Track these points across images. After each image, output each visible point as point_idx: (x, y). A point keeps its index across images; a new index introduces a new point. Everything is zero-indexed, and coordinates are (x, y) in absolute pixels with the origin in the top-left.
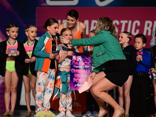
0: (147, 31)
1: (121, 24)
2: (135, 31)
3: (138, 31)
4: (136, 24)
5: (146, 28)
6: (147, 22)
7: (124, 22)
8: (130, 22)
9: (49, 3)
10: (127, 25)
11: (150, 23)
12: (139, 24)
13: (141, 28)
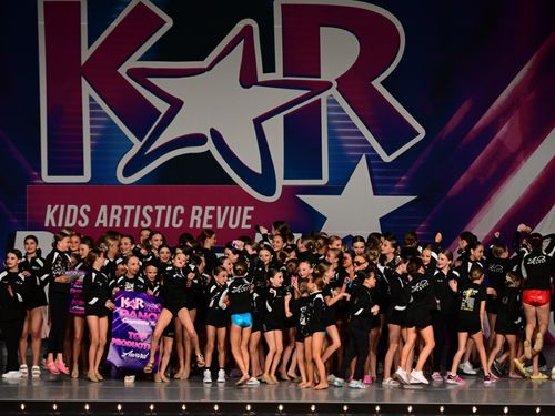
0: (196, 221)
1: (156, 211)
2: (177, 222)
3: (181, 221)
4: (179, 211)
5: (193, 217)
6: (194, 208)
7: (160, 208)
8: (170, 208)
9: (46, 178)
10: (164, 212)
11: (200, 209)
12: (182, 212)
13: (186, 217)
